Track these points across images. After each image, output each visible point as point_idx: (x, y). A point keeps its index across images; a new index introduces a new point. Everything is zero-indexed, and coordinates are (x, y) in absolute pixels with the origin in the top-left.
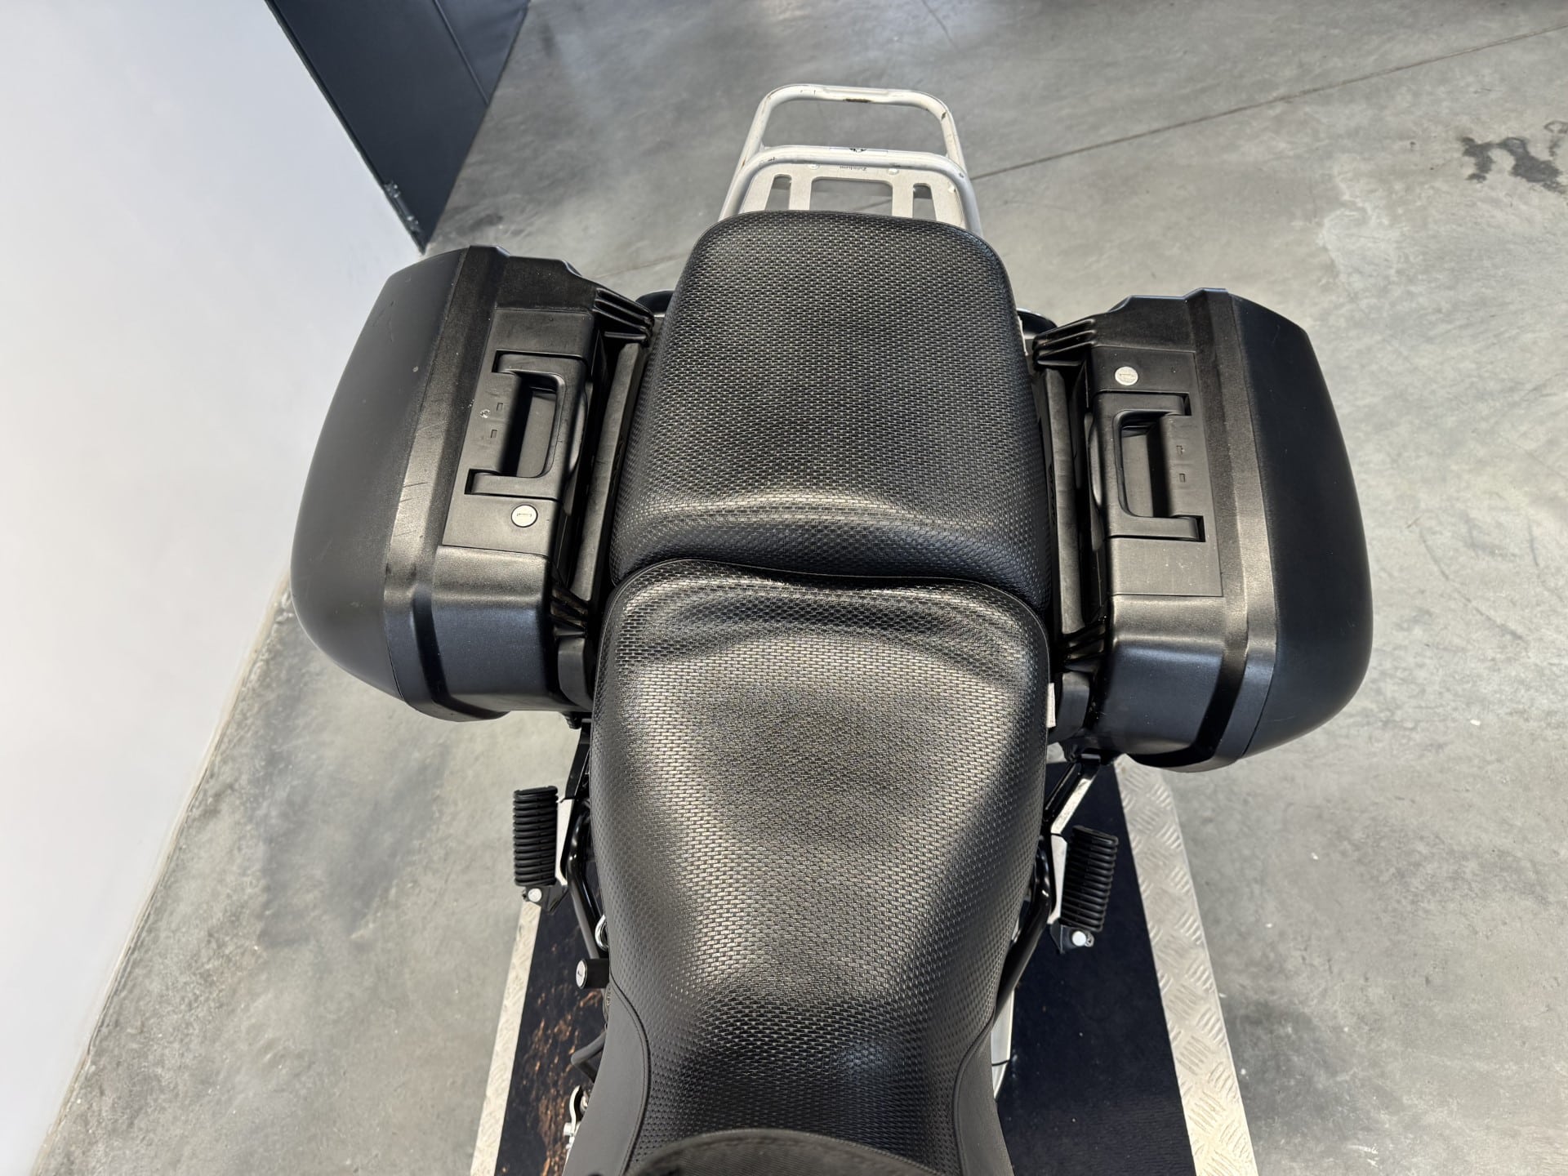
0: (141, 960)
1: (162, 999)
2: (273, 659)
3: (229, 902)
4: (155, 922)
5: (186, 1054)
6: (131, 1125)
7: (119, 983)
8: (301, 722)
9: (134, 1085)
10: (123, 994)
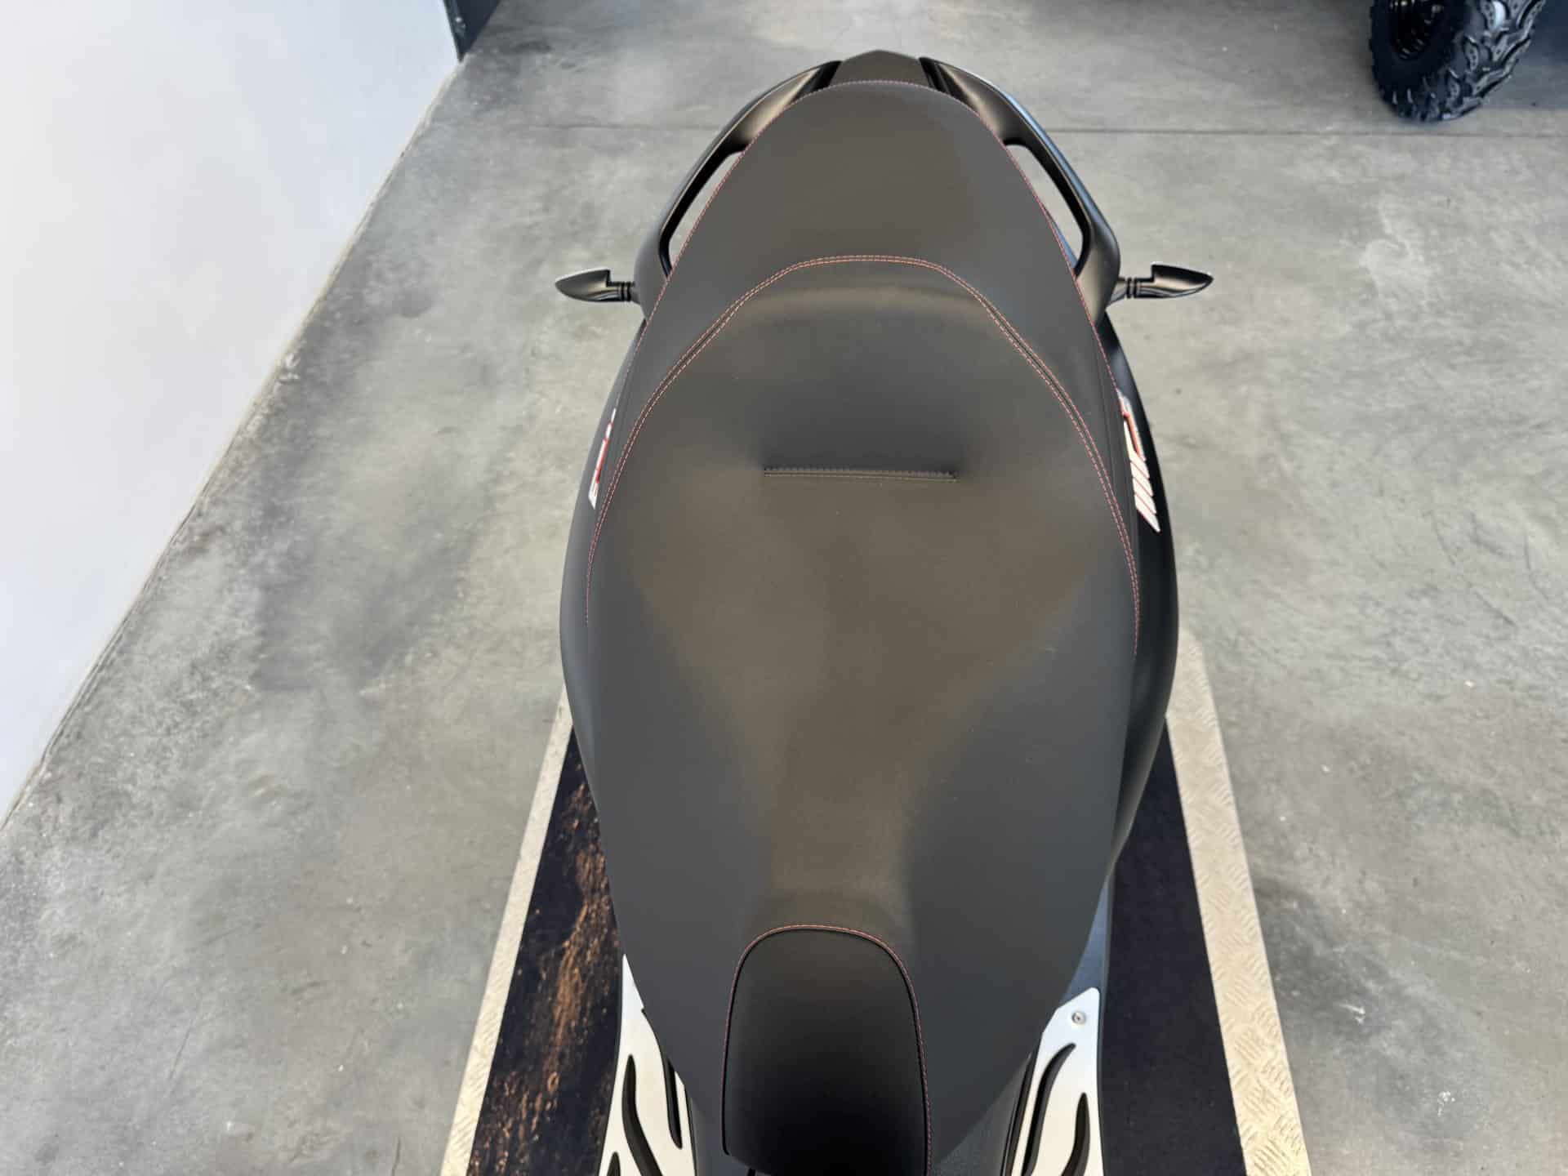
0: (109, 679)
1: (134, 719)
2: (276, 414)
3: (217, 639)
4: (128, 646)
5: (162, 776)
6: (94, 834)
7: (83, 697)
8: (306, 481)
9: (99, 797)
10: (87, 709)
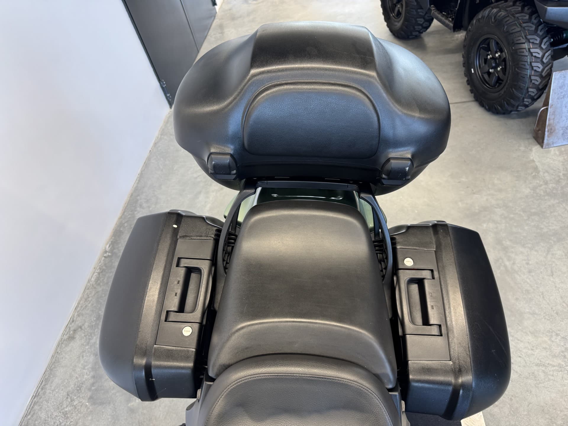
3: (77, 380)
4: (45, 385)
